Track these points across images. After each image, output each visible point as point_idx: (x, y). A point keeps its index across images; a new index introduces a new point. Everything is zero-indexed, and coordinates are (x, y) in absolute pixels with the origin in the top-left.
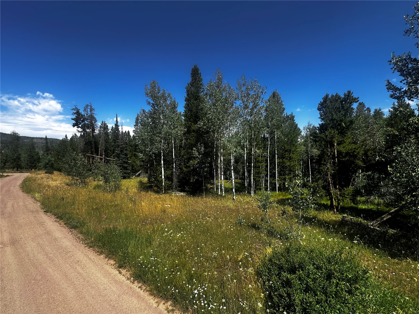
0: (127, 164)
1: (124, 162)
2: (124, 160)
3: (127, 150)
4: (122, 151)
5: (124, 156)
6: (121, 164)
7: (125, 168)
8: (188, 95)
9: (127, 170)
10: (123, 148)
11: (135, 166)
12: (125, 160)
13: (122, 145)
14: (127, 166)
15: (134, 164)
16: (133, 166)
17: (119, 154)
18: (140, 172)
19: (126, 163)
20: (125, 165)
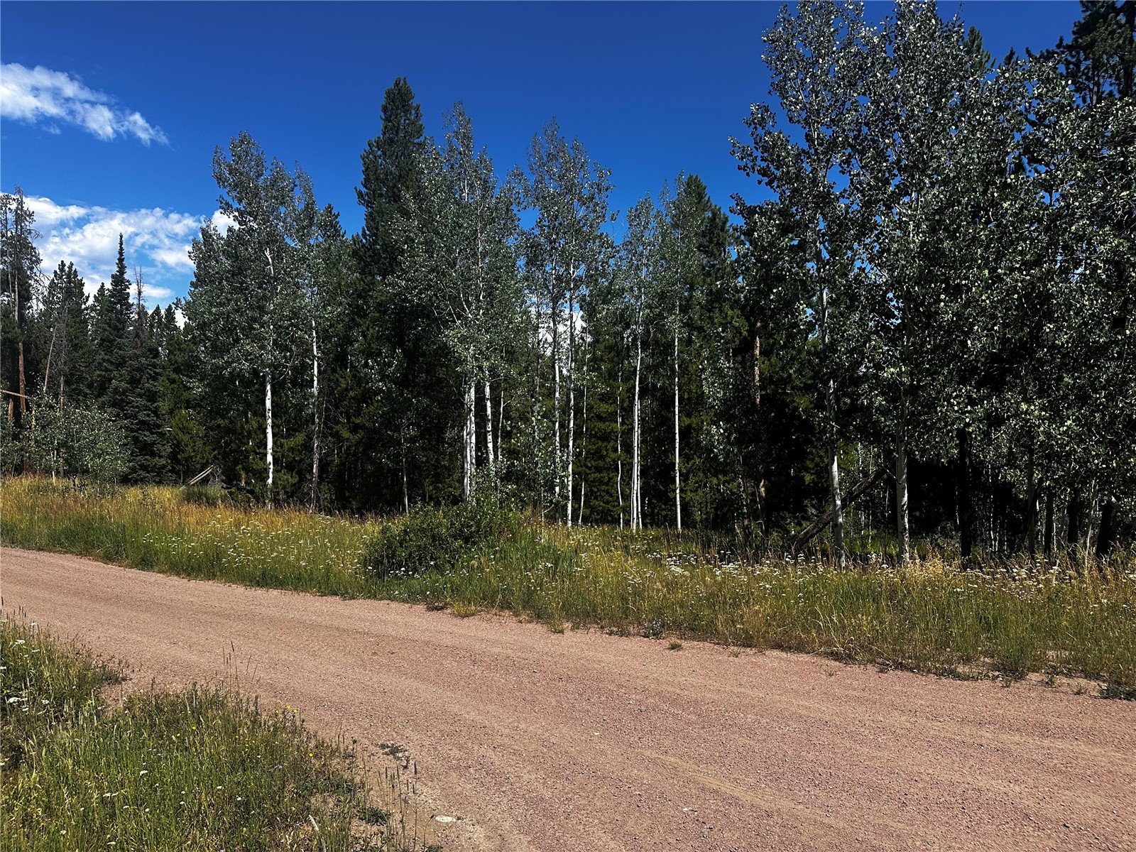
0: (152, 433)
1: (142, 422)
2: (141, 416)
3: (155, 379)
4: (134, 382)
5: (142, 402)
6: (132, 431)
7: (147, 449)
8: (366, 183)
9: (153, 454)
10: (138, 369)
11: (189, 449)
12: (148, 415)
13: (137, 357)
14: (154, 443)
15: (186, 438)
16: (178, 447)
17: (125, 391)
18: (208, 471)
19: (151, 427)
20: (148, 437)
